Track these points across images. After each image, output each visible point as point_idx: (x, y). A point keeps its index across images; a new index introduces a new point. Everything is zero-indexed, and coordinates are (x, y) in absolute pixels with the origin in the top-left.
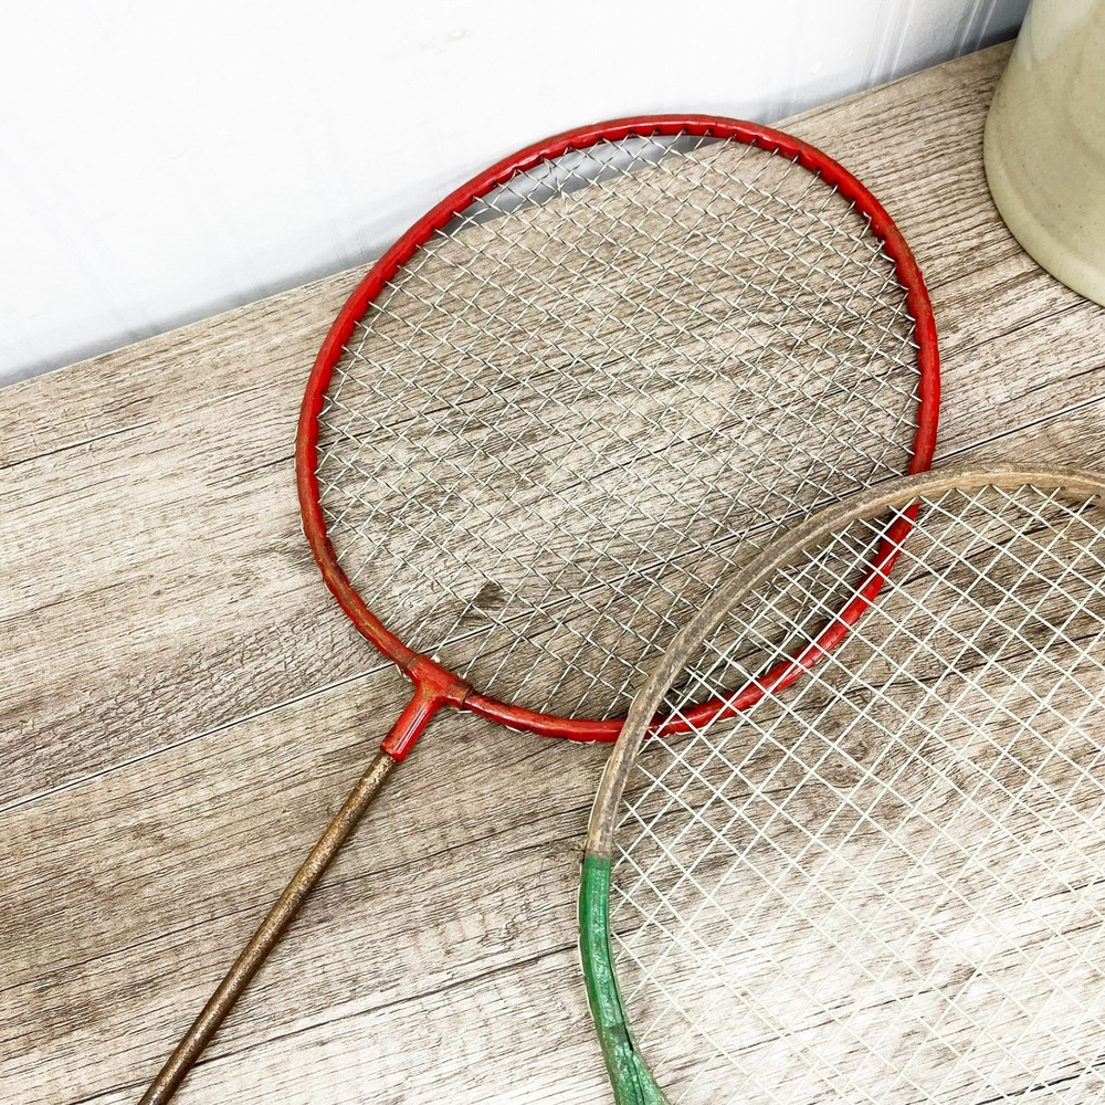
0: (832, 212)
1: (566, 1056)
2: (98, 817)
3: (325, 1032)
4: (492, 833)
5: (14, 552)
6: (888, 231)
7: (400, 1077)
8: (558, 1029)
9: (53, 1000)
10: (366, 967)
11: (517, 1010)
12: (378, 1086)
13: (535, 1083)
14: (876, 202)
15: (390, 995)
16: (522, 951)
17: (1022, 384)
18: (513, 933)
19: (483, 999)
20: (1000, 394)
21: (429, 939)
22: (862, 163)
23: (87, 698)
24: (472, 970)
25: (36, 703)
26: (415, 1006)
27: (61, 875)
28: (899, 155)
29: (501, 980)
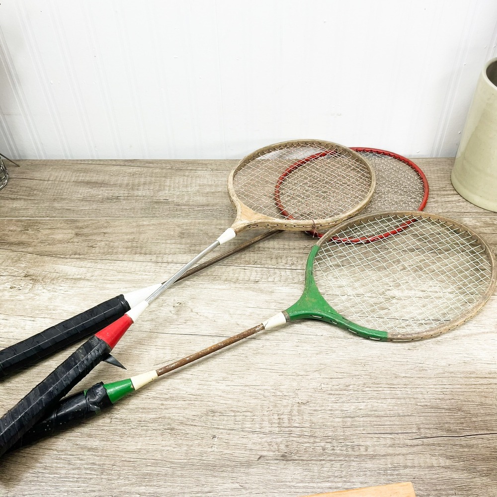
0: (411, 174)
1: (296, 285)
2: (213, 225)
3: (246, 268)
4: (295, 249)
5: (213, 183)
6: (424, 178)
7: (259, 278)
8: (296, 281)
9: (193, 248)
10: (258, 261)
11: (288, 276)
12: (254, 279)
13: (287, 288)
14: (422, 172)
15: (262, 266)
16: (293, 267)
17: (446, 211)
18: (293, 264)
19: (281, 272)
20: (440, 211)
21: (274, 261)
22: (423, 168)
23: (218, 207)
24: (282, 267)
25: (208, 205)
26: (267, 269)
27: (202, 231)
28: (432, 169)
29: (287, 270)
